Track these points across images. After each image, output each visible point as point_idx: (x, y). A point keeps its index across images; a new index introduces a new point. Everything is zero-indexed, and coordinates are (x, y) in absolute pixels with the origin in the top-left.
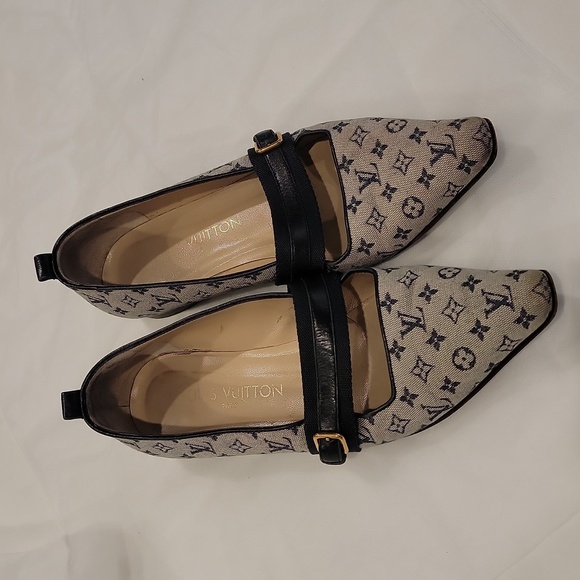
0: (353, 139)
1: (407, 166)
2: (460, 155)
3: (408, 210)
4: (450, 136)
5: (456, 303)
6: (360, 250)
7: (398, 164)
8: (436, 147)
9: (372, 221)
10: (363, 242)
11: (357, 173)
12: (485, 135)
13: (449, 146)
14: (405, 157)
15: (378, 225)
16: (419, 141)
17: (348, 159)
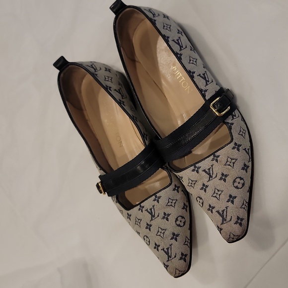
0: (229, 159)
1: (216, 197)
7: (216, 191)
8: (225, 213)
9: (191, 181)
14: (220, 195)
15: (190, 184)
16: (228, 201)
17: (218, 159)
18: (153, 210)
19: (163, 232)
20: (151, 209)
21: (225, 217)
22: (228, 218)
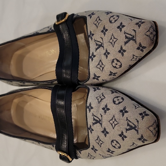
0: (95, 23)
1: (114, 42)
2: (138, 42)
3: (114, 64)
4: (135, 31)
5: (115, 119)
6: (94, 78)
7: (111, 41)
8: (128, 36)
9: (99, 66)
10: (95, 75)
11: (95, 41)
12: (151, 33)
13: (134, 36)
14: (114, 38)
15: (101, 69)
16: (121, 30)
17: (92, 33)
18: (95, 118)
19: (114, 120)
20: (94, 119)
21: (131, 37)
22: (133, 33)
